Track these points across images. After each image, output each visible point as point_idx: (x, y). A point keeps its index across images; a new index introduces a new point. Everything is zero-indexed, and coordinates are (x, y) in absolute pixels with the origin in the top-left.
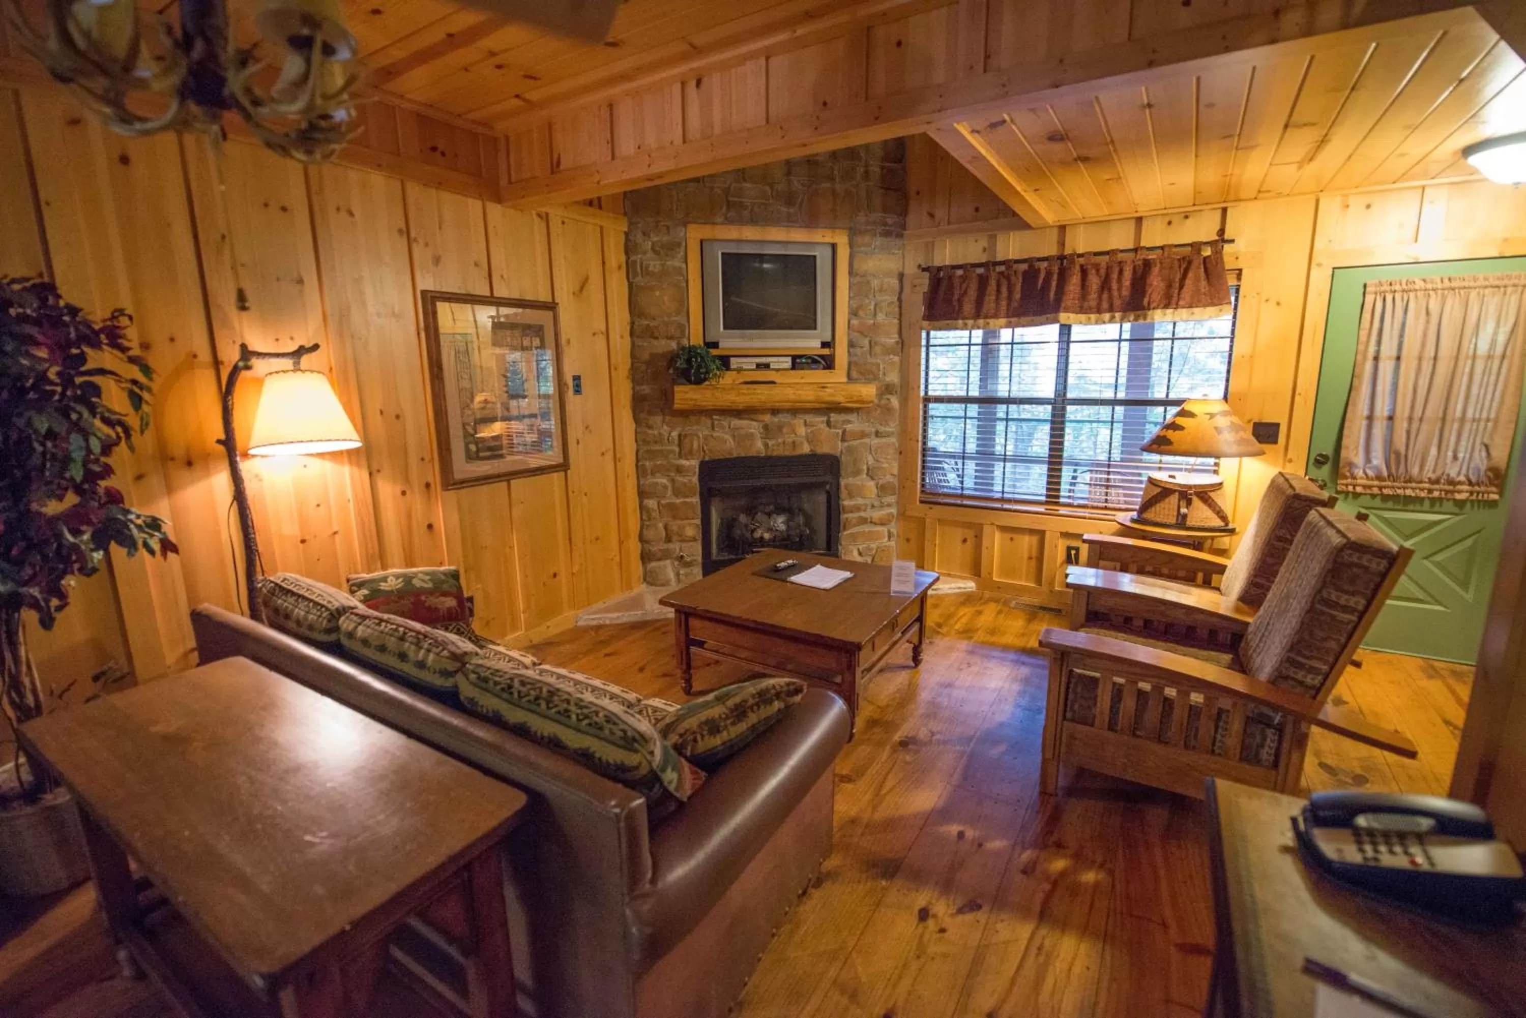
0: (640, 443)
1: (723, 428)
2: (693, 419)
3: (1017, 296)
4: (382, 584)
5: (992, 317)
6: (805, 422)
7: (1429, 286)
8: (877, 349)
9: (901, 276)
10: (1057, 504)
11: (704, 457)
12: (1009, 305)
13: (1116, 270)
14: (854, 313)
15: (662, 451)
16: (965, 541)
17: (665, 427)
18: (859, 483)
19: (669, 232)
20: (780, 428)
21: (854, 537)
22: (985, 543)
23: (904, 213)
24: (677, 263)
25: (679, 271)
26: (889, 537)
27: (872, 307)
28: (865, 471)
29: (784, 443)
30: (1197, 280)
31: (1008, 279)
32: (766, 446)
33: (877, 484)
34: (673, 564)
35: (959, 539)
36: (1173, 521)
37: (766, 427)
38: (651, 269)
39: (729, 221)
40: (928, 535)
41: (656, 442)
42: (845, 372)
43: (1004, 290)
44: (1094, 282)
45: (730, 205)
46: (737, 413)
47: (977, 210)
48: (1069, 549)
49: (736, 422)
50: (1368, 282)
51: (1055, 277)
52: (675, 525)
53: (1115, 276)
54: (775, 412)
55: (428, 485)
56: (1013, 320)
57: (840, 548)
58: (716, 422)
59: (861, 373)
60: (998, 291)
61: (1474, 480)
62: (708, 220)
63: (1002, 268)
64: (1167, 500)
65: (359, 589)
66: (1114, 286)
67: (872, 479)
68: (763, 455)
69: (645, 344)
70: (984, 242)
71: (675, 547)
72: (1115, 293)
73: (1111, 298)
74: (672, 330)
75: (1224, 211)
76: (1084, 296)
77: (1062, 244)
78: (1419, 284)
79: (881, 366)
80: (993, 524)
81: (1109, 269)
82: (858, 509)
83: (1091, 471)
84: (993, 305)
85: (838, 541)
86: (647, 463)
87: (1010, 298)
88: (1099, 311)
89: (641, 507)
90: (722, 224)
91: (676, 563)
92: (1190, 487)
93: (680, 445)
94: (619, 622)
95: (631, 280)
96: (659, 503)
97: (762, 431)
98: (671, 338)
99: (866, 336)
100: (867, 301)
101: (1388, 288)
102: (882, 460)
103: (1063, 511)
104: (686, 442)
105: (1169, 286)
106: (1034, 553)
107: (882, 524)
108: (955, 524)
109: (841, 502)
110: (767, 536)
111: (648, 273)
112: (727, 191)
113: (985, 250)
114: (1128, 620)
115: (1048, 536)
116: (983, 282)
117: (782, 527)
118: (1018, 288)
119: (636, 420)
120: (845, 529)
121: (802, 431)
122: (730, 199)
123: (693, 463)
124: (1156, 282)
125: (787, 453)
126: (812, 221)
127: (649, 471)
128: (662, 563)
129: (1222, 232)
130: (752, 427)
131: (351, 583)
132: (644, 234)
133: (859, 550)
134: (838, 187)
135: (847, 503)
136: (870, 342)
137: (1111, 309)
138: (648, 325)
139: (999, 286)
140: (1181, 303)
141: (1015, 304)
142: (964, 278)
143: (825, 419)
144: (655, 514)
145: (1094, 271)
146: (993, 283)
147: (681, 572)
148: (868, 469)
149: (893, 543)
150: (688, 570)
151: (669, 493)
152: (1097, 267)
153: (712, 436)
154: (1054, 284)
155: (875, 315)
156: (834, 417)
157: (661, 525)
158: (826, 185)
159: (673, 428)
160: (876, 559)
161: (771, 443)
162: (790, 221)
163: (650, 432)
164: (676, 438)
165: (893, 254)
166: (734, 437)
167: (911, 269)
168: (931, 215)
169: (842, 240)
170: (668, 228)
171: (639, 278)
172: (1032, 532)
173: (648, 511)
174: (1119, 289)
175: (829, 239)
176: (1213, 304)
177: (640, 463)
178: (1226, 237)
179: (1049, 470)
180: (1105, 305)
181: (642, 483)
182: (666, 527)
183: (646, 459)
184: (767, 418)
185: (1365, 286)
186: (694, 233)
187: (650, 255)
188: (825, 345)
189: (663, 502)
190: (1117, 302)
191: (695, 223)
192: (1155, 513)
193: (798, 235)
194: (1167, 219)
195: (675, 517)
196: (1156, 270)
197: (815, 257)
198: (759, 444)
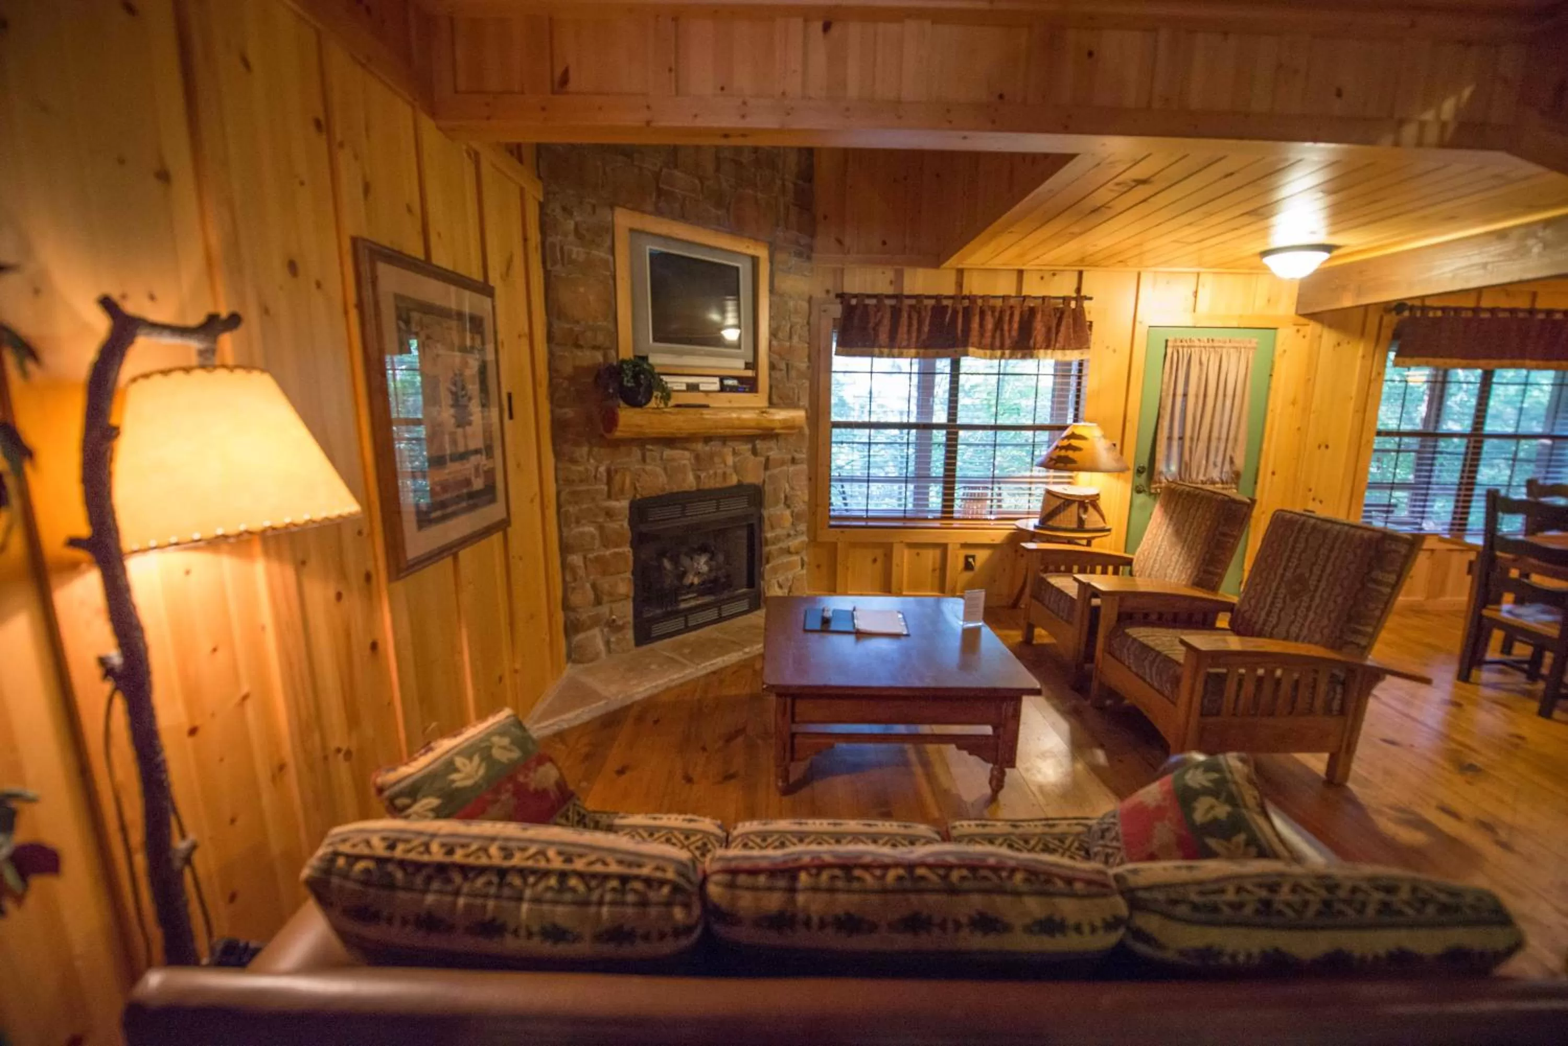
0: (561, 482)
1: (654, 459)
2: (623, 449)
3: (926, 329)
4: (455, 776)
5: (905, 347)
6: (734, 449)
7: (1202, 344)
8: (793, 373)
9: (810, 300)
10: (952, 518)
11: (635, 496)
12: (918, 337)
13: (1008, 313)
14: (773, 334)
15: (588, 491)
16: (875, 560)
17: (592, 461)
18: (779, 513)
19: (594, 212)
20: (711, 456)
21: (775, 570)
22: (896, 560)
23: (813, 236)
24: (602, 254)
25: (605, 263)
26: (803, 565)
27: (788, 329)
28: (783, 500)
29: (715, 474)
30: (1068, 328)
31: (919, 313)
32: (698, 478)
33: (792, 512)
34: (602, 631)
35: (870, 560)
36: (1074, 526)
37: (697, 457)
38: (574, 256)
39: (659, 212)
40: (840, 558)
41: (581, 481)
42: (766, 396)
43: (915, 322)
44: (990, 324)
45: (660, 192)
46: (670, 441)
47: (884, 243)
48: (967, 557)
49: (668, 453)
50: (1169, 339)
51: (960, 315)
52: (605, 584)
53: (1007, 318)
54: (707, 439)
55: (368, 577)
56: (921, 351)
57: (762, 583)
58: (648, 453)
59: (781, 398)
60: (910, 325)
61: (1224, 480)
62: (637, 208)
63: (913, 302)
64: (1069, 509)
65: (415, 801)
66: (1006, 327)
67: (788, 507)
68: (694, 489)
69: (566, 354)
70: (890, 274)
71: (604, 610)
72: (1006, 334)
73: (1002, 336)
74: (600, 338)
75: (1081, 273)
76: (982, 335)
77: (960, 285)
78: (1197, 343)
79: (796, 391)
80: (902, 542)
81: (1002, 312)
82: (777, 539)
83: (965, 488)
84: (905, 336)
85: (762, 576)
86: (571, 509)
87: (919, 330)
88: (992, 347)
89: (564, 565)
90: (651, 214)
91: (606, 630)
92: (1087, 497)
93: (609, 482)
94: (577, 722)
95: (549, 267)
96: (585, 558)
97: (693, 461)
98: (595, 348)
99: (783, 359)
100: (784, 323)
101: (1180, 344)
102: (797, 488)
103: (956, 524)
104: (617, 478)
105: (1049, 330)
106: (938, 566)
107: (797, 553)
108: (865, 545)
109: (763, 535)
110: (696, 581)
111: (572, 262)
112: (657, 176)
113: (891, 282)
114: (1146, 616)
115: (950, 548)
116: (896, 312)
117: (705, 569)
118: (927, 322)
119: (558, 455)
120: (768, 562)
121: (730, 460)
122: (661, 186)
123: (622, 505)
124: (1039, 327)
125: (718, 485)
126: (737, 229)
127: (573, 519)
128: (590, 633)
129: (1079, 290)
130: (683, 457)
131: (387, 793)
132: (564, 209)
133: (778, 582)
134: (760, 195)
135: (769, 535)
136: (787, 365)
137: (1002, 347)
138: (571, 330)
139: (910, 317)
140: (1058, 345)
141: (924, 337)
142: (878, 308)
143: (749, 446)
144: (581, 572)
145: (990, 313)
146: (905, 315)
147: (613, 639)
148: (786, 497)
149: (804, 571)
150: (620, 636)
151: (597, 543)
152: (993, 309)
153: (644, 470)
154: (960, 320)
155: (790, 337)
156: (759, 444)
157: (588, 586)
158: (750, 192)
159: (599, 462)
160: (793, 589)
161: (703, 475)
162: (719, 226)
163: (574, 468)
164: (605, 474)
165: (805, 276)
166: (665, 469)
167: (819, 294)
168: (840, 242)
169: (763, 253)
170: (594, 207)
171: (558, 267)
172: (935, 545)
173: (573, 570)
174: (1010, 331)
175: (751, 251)
176: (1077, 348)
177: (563, 510)
178: (1083, 293)
179: (945, 488)
180: (998, 343)
181: (565, 534)
182: (594, 586)
183: (570, 503)
184: (700, 447)
185: (1167, 341)
186: (624, 220)
187: (571, 238)
188: (748, 366)
189: (591, 556)
190: (1008, 342)
191: (624, 207)
192: (1058, 521)
193: (725, 242)
194: (1041, 274)
195: (604, 573)
196: (1039, 316)
197: (737, 269)
198: (691, 478)
